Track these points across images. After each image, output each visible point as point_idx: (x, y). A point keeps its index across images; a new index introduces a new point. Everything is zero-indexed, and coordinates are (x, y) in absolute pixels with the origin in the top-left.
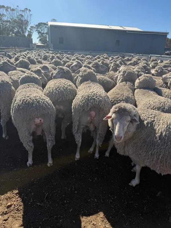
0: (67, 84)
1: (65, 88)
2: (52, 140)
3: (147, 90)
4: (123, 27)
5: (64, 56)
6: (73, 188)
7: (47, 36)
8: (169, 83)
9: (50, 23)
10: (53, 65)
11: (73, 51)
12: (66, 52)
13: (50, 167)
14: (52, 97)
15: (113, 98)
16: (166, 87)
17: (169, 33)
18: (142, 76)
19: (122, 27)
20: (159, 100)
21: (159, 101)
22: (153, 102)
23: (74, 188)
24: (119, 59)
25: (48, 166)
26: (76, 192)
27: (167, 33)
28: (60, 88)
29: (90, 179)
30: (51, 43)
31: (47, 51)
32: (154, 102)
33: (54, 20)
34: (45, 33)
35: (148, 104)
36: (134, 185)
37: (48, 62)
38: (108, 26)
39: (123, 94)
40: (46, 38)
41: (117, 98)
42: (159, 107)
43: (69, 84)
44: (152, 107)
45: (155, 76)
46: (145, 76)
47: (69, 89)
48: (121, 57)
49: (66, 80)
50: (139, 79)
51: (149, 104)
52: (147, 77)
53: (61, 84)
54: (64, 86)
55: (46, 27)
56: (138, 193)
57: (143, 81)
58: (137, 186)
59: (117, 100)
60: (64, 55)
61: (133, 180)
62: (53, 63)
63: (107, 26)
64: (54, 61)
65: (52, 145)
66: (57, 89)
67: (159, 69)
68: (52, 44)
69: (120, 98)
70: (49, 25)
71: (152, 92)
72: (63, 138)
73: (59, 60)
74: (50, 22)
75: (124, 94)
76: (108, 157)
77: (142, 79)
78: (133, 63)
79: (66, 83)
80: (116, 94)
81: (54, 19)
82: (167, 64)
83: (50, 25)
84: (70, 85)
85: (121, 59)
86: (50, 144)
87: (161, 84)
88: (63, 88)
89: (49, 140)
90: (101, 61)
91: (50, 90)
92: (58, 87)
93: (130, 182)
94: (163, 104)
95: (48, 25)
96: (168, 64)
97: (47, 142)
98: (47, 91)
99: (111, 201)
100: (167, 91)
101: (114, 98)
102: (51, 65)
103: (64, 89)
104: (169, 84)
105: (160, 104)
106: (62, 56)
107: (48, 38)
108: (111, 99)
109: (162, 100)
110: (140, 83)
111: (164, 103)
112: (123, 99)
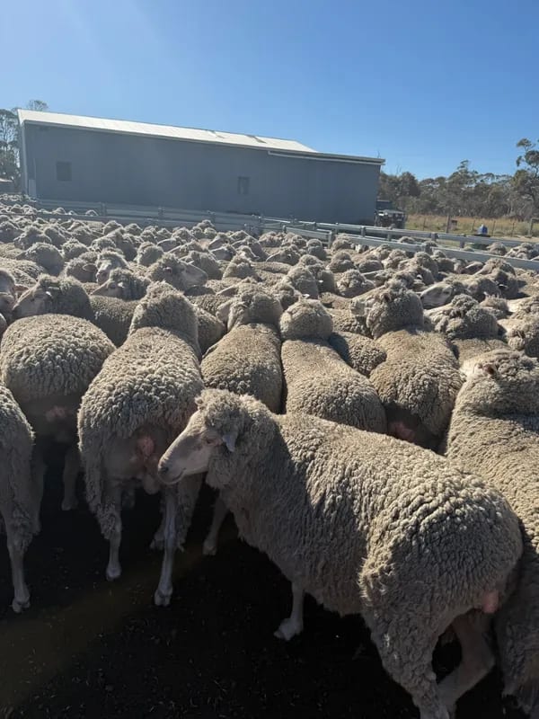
0: (83, 334)
1: (79, 350)
2: (23, 526)
3: (311, 345)
4: (259, 138)
5: (72, 226)
6: (101, 674)
7: (16, 152)
8: (368, 318)
9: (25, 115)
10: (32, 263)
11: (104, 205)
12: (80, 213)
13: (20, 614)
14: (39, 383)
15: (216, 373)
16: (359, 331)
17: (384, 161)
18: (297, 304)
19: (253, 137)
20: (335, 377)
21: (335, 380)
22: (319, 384)
23: (102, 677)
24: (244, 241)
25: (15, 613)
26: (109, 688)
27: (381, 162)
28: (65, 353)
29: (156, 638)
30: (31, 176)
31: (15, 206)
32: (321, 384)
33: (39, 105)
34: (11, 143)
35: (307, 386)
36: (288, 637)
37: (15, 250)
38: (213, 131)
39: (246, 359)
40: (13, 159)
41: (228, 374)
42: (332, 397)
43: (91, 335)
44: (316, 396)
45: (340, 295)
46: (304, 305)
47: (93, 349)
48: (249, 237)
49: (75, 319)
50: (291, 313)
51: (310, 386)
52: (311, 306)
53: (64, 338)
54: (76, 343)
55: (10, 124)
56: (300, 661)
57: (301, 317)
58: (295, 637)
59: (226, 380)
60: (71, 224)
61: (286, 620)
62: (31, 256)
63: (209, 133)
64: (36, 250)
65: (24, 542)
66: (54, 358)
67: (350, 279)
68: (33, 183)
69: (236, 372)
70: (21, 121)
71: (323, 350)
72: (68, 508)
73: (52, 247)
74: (23, 111)
75: (250, 360)
76: (214, 553)
77: (298, 314)
78: (283, 255)
79: (80, 331)
80: (226, 360)
81: (38, 102)
82: (372, 258)
83: (25, 121)
84: (93, 338)
85: (251, 240)
86: (16, 543)
87: (346, 323)
88: (74, 349)
89: (15, 528)
90: (191, 252)
91: (28, 360)
92: (58, 351)
93: (276, 629)
94: (344, 390)
95: (17, 117)
96: (376, 259)
97: (8, 535)
98: (18, 362)
99: (219, 701)
100: (364, 343)
101: (218, 372)
102: (25, 262)
103: (77, 354)
104: (367, 321)
105: (337, 387)
106: (67, 226)
107: (18, 159)
108: (210, 377)
109: (344, 379)
110: (293, 323)
111: (348, 386)
112: (246, 374)
